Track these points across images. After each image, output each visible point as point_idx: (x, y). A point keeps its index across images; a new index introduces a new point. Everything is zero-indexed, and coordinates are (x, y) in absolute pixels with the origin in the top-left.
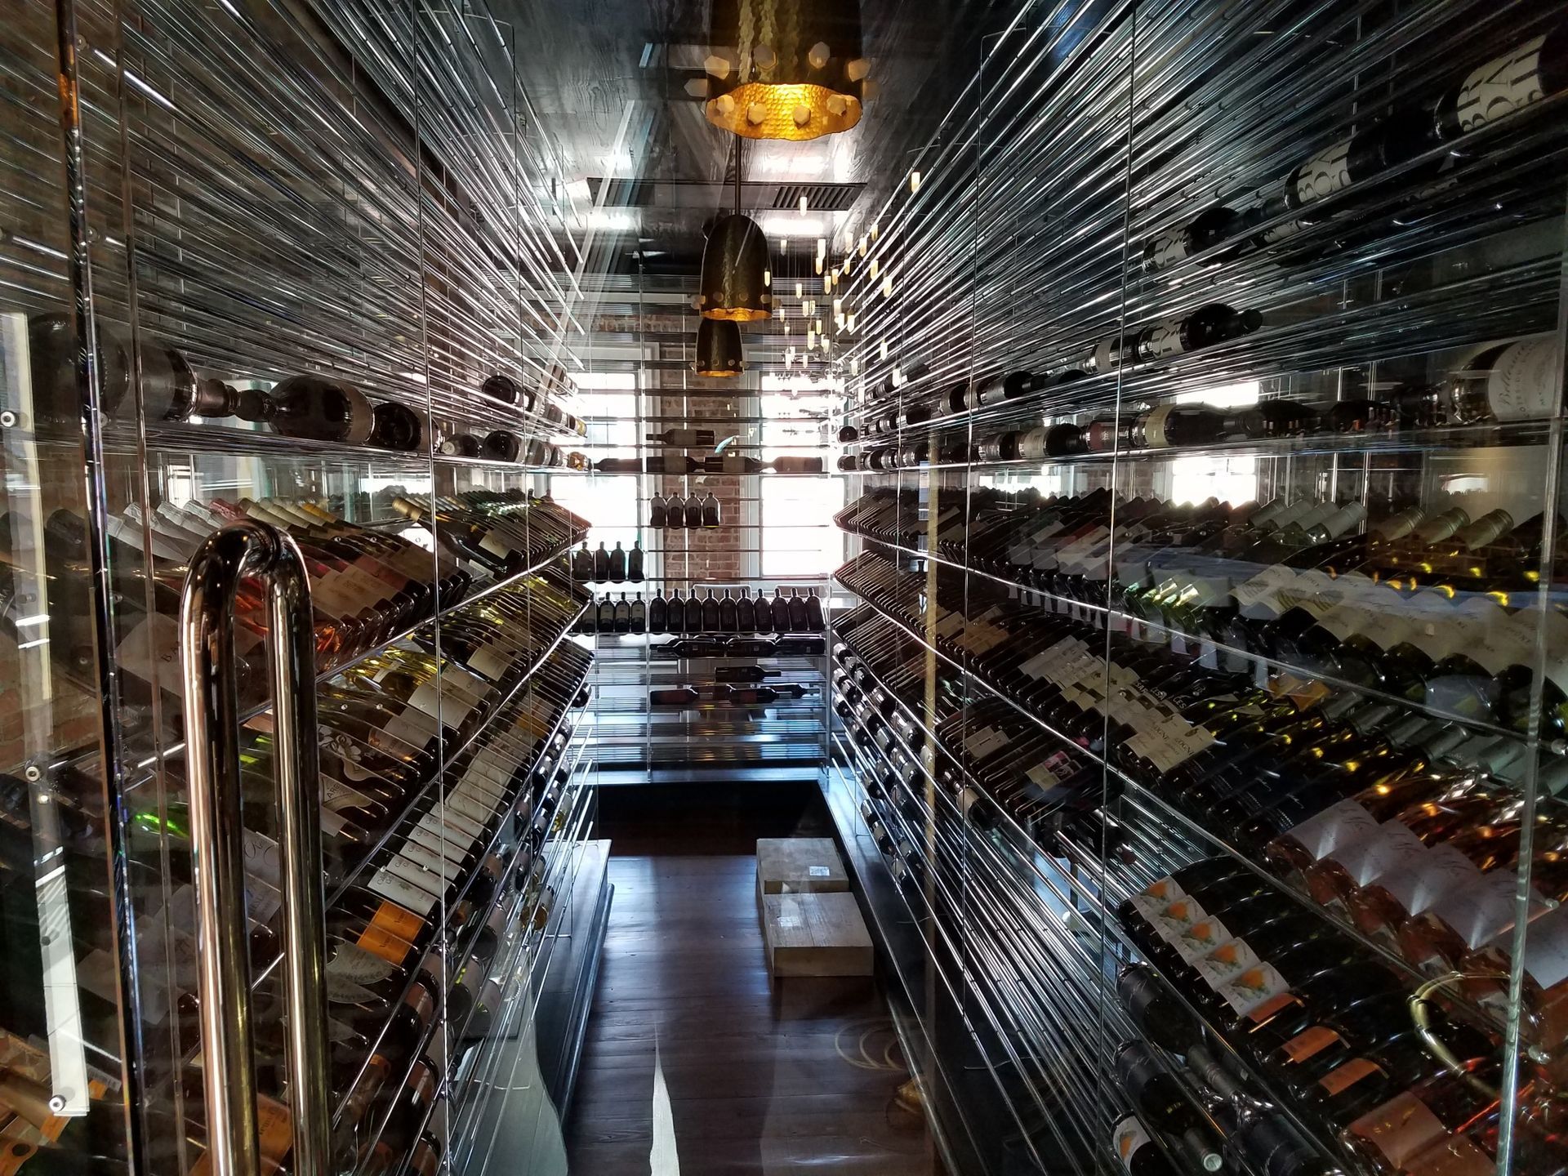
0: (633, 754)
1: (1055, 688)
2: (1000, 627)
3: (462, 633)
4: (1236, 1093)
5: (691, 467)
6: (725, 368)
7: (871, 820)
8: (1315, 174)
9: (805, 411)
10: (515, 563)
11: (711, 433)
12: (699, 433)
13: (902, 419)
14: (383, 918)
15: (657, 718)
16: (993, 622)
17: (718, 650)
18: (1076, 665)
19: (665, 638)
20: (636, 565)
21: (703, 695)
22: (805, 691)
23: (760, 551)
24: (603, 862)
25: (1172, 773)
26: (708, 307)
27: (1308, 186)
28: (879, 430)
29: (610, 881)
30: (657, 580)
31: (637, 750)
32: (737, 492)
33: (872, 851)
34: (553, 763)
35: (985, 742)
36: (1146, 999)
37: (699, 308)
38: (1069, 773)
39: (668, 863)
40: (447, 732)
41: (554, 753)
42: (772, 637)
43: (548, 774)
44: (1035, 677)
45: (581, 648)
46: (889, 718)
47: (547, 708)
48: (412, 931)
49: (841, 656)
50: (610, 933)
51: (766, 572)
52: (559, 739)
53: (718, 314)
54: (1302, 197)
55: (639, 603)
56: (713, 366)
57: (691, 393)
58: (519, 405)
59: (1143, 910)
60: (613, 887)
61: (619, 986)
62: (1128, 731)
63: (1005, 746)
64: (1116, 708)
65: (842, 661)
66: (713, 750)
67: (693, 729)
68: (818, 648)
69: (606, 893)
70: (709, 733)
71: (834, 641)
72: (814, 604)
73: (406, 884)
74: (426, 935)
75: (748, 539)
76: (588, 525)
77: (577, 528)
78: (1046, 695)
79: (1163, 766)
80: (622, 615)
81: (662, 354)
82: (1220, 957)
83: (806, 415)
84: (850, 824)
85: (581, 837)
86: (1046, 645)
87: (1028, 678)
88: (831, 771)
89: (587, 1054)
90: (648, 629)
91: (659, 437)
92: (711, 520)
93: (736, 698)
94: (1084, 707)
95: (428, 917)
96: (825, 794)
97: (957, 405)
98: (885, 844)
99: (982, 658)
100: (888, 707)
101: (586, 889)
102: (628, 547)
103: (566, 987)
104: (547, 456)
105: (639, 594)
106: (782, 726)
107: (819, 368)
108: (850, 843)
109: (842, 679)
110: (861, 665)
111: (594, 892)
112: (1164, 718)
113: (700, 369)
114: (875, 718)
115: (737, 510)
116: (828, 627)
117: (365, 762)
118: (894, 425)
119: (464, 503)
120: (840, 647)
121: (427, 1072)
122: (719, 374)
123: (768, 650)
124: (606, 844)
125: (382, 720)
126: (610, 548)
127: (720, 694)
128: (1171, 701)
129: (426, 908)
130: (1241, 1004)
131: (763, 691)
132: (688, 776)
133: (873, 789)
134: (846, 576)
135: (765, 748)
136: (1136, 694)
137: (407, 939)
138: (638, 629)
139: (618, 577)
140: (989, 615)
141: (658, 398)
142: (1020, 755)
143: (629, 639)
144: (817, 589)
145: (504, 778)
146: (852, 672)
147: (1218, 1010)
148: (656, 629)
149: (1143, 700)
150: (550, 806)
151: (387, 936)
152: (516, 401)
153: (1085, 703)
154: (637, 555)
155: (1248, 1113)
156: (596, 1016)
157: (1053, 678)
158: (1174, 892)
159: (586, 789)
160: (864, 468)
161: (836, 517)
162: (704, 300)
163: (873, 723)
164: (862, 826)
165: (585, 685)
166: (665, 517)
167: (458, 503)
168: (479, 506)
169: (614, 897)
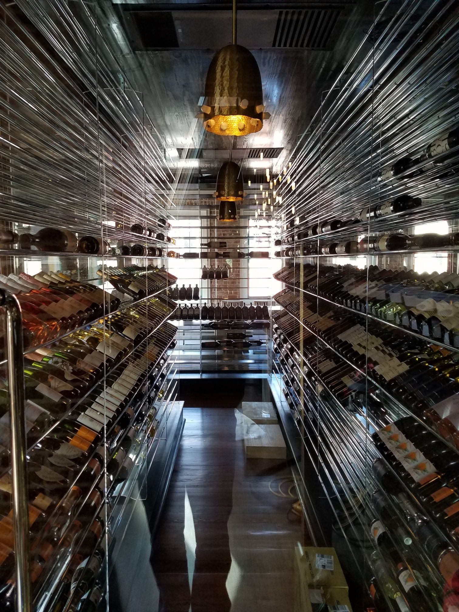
0: (198, 367)
1: (351, 345)
2: (332, 320)
3: (122, 321)
4: (416, 513)
5: (218, 255)
6: (230, 218)
7: (286, 395)
8: (437, 145)
9: (264, 233)
10: (142, 294)
11: (226, 243)
12: (221, 243)
13: (296, 237)
14: (81, 433)
15: (204, 353)
16: (330, 318)
17: (228, 326)
18: (360, 336)
19: (207, 322)
20: (196, 294)
21: (222, 344)
22: (262, 343)
23: (248, 288)
24: (181, 410)
25: (391, 381)
26: (220, 196)
27: (434, 150)
28: (288, 241)
29: (184, 417)
30: (208, 299)
31: (199, 365)
32: (239, 264)
33: (287, 408)
34: (159, 371)
35: (327, 365)
36: (383, 472)
37: (216, 197)
38: (358, 379)
39: (205, 409)
40: (109, 360)
41: (159, 367)
42: (249, 322)
43: (156, 376)
44: (343, 341)
45: (173, 326)
46: (292, 355)
47: (157, 350)
48: (92, 438)
49: (276, 329)
50: (184, 438)
51: (250, 295)
52: (162, 361)
53: (223, 199)
54: (433, 154)
55: (198, 308)
56: (225, 217)
57: (218, 228)
59: (381, 436)
60: (185, 420)
61: (187, 459)
62: (376, 363)
63: (334, 368)
64: (371, 353)
65: (276, 331)
66: (228, 366)
67: (219, 357)
68: (267, 326)
69: (182, 422)
70: (226, 359)
71: (273, 323)
72: (265, 308)
73: (92, 419)
74: (98, 440)
75: (243, 283)
76: (176, 278)
77: (172, 279)
78: (346, 347)
79: (388, 378)
80: (191, 313)
81: (211, 213)
82: (411, 457)
83: (265, 235)
84: (279, 397)
85: (172, 399)
86: (349, 327)
87: (341, 341)
88: (273, 375)
89: (172, 487)
90: (200, 318)
91: (205, 245)
92: (225, 276)
93: (235, 345)
94: (361, 353)
95: (99, 433)
96: (270, 384)
97: (315, 233)
98: (291, 405)
99: (324, 332)
100: (292, 350)
101: (174, 420)
102: (193, 287)
103: (163, 460)
104: (157, 253)
105: (197, 304)
106: (256, 356)
107: (269, 217)
108: (278, 404)
109: (277, 338)
110: (282, 333)
111: (176, 421)
112: (390, 358)
113: (220, 219)
114: (287, 354)
115: (239, 272)
116: (271, 318)
117: (74, 373)
118: (293, 240)
119: (126, 271)
120: (276, 326)
121: (99, 493)
122: (228, 221)
123: (248, 327)
124: (182, 403)
125: (83, 356)
126: (187, 287)
127: (229, 344)
128: (393, 352)
129: (99, 429)
130: (417, 477)
131: (246, 343)
132: (216, 376)
133: (287, 383)
134: (278, 298)
135: (250, 365)
136: (381, 348)
137: (90, 441)
138: (197, 318)
139: (189, 298)
140: (328, 315)
141: (209, 230)
142: (339, 371)
143: (195, 322)
144: (267, 302)
145: (136, 378)
146: (280, 336)
147: (408, 479)
148: (204, 318)
149: (383, 351)
150: (157, 388)
151: (83, 440)
152: (144, 233)
153: (361, 351)
154: (197, 290)
155: (420, 521)
156: (176, 471)
157: (350, 341)
158: (395, 430)
159: (175, 380)
160: (283, 256)
161: (274, 275)
162: (217, 194)
163: (287, 356)
164: (283, 398)
165: (175, 340)
166: (207, 275)
167: (124, 271)
168: (132, 272)
169: (186, 424)
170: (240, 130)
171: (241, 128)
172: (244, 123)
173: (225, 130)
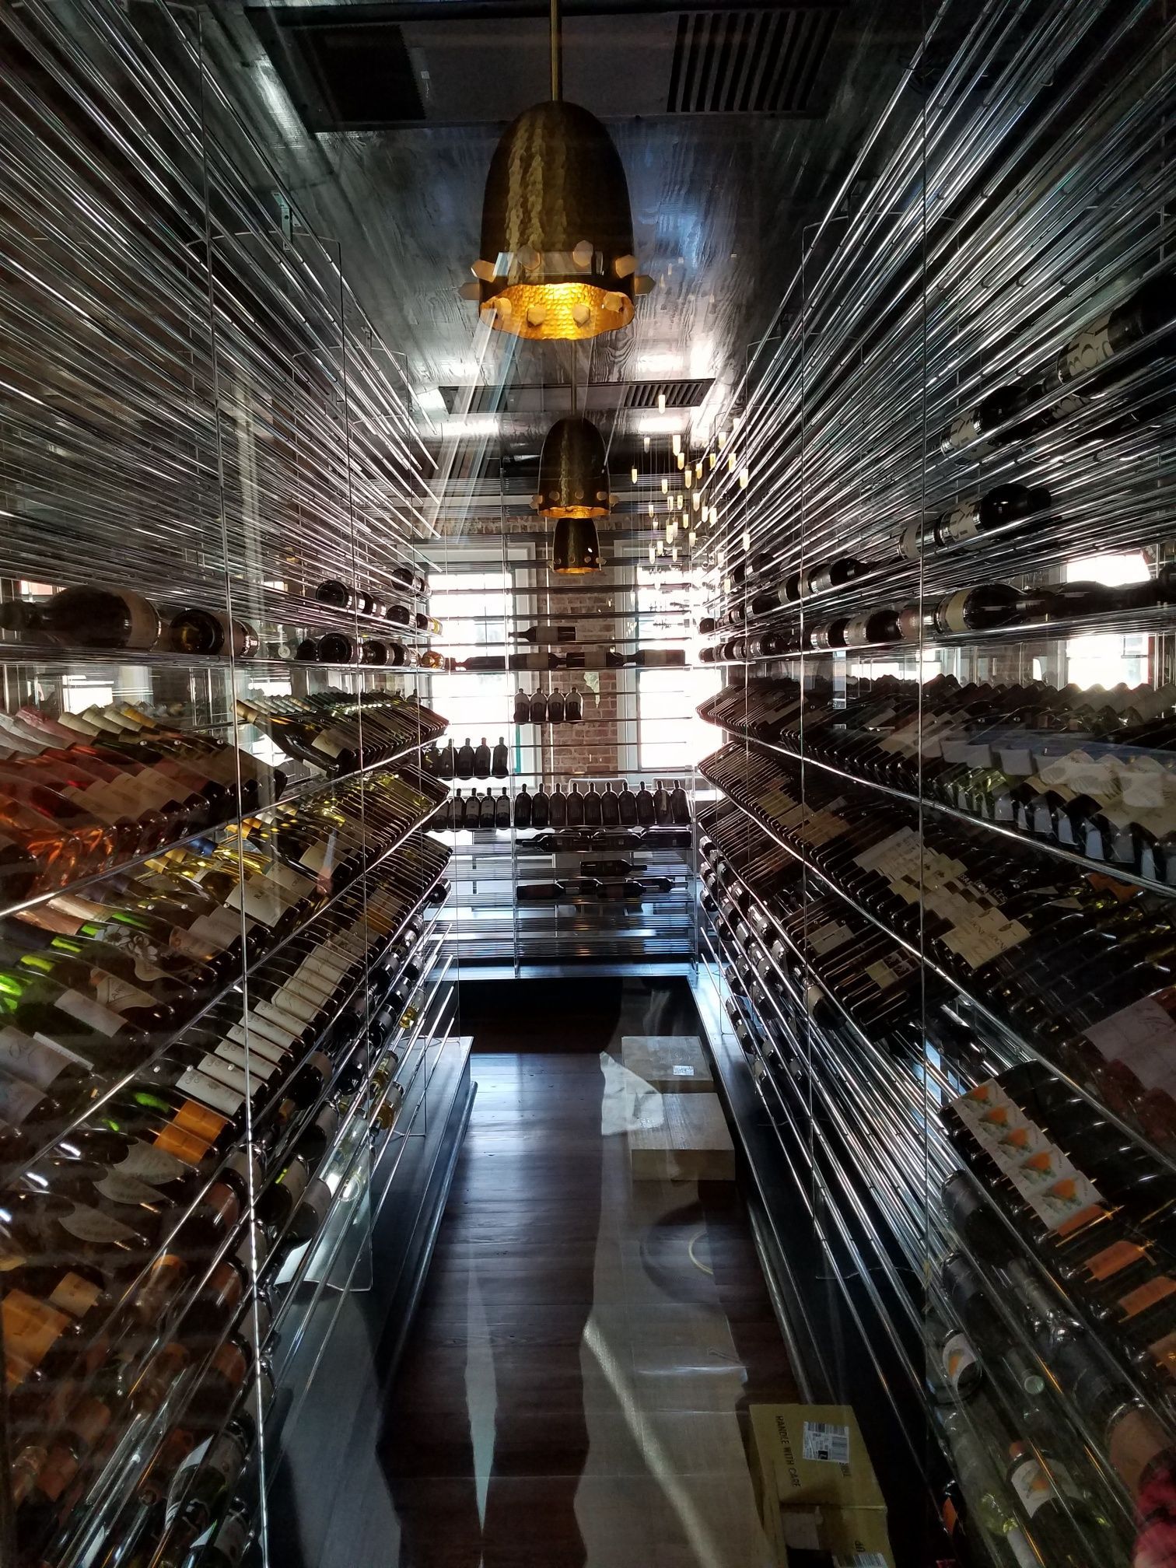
0: (508, 950)
1: (885, 881)
2: (841, 818)
3: (299, 832)
4: (1051, 1311)
5: (553, 663)
6: (581, 565)
7: (735, 1017)
8: (1082, 347)
9: (676, 604)
10: (347, 761)
11: (573, 629)
12: (560, 629)
13: (749, 609)
14: (185, 1117)
15: (524, 914)
16: (835, 813)
17: (584, 843)
18: (908, 857)
19: (530, 833)
20: (500, 761)
21: (569, 890)
22: (674, 885)
23: (638, 744)
24: (463, 1059)
25: (988, 966)
26: (548, 504)
27: (1077, 359)
28: (731, 621)
29: (473, 1078)
30: (535, 774)
31: (510, 946)
32: (614, 686)
33: (736, 1050)
34: (402, 958)
35: (832, 936)
36: (968, 1206)
37: (537, 507)
38: (908, 969)
39: (528, 1057)
40: (257, 930)
41: (402, 949)
42: (637, 830)
43: (393, 972)
44: (868, 870)
45: (439, 844)
46: (745, 913)
47: (395, 904)
48: (213, 1129)
49: (708, 849)
50: (474, 1132)
51: (645, 764)
52: (410, 935)
53: (559, 512)
54: (1073, 372)
55: (505, 798)
56: (571, 563)
57: (555, 591)
58: (352, 608)
59: (963, 1114)
60: (476, 1085)
61: (480, 1185)
62: (947, 926)
63: (848, 942)
64: (940, 902)
65: (707, 853)
66: (587, 945)
67: (564, 924)
68: (685, 841)
69: (466, 1091)
70: (584, 927)
71: (700, 834)
72: (679, 799)
73: (217, 1083)
74: (231, 1135)
75: (626, 732)
76: (446, 722)
77: (433, 724)
78: (875, 886)
79: (974, 962)
80: (487, 811)
81: (538, 554)
82: (1038, 1165)
83: (677, 608)
84: (716, 1022)
85: (439, 1034)
86: (883, 836)
87: (862, 870)
88: (701, 966)
89: (440, 1257)
90: (512, 824)
91: (522, 635)
92: (574, 714)
93: (602, 893)
94: (909, 901)
95: (234, 1118)
96: (694, 991)
97: (793, 594)
98: (746, 1043)
99: (820, 850)
100: (745, 901)
101: (445, 1086)
102: (492, 743)
103: (416, 1187)
104: (390, 655)
105: (504, 789)
106: (662, 920)
108: (715, 1042)
109: (708, 872)
110: (722, 858)
111: (452, 1089)
112: (981, 910)
113: (557, 567)
114: (735, 912)
115: (614, 704)
116: (694, 820)
117: (166, 964)
118: (742, 615)
119: (310, 705)
120: (705, 840)
121: (236, 1273)
122: (577, 571)
123: (635, 843)
124: (467, 1041)
125: (187, 919)
126: (475, 744)
127: (587, 889)
128: (992, 894)
129: (232, 1107)
130: (1053, 1216)
131: (630, 885)
132: (555, 972)
133: (735, 986)
134: (712, 771)
135: (647, 942)
136: (960, 886)
137: (208, 1140)
138: (504, 824)
139: (483, 773)
140: (833, 806)
141: (535, 596)
142: (861, 950)
143: (503, 834)
144: (683, 782)
145: (337, 976)
146: (715, 865)
147: (1030, 1222)
148: (521, 824)
149: (966, 894)
150: (398, 1003)
151: (189, 1136)
152: (350, 603)
153: (911, 896)
154: (502, 751)
155: (1062, 1332)
156: (453, 1216)
157: (884, 871)
158: (998, 1096)
159: (445, 986)
160: (720, 659)
161: (698, 708)
162: (541, 499)
163: (734, 918)
164: (728, 1026)
165: (445, 881)
166: (527, 711)
167: (304, 704)
168: (326, 707)
169: (477, 1095)
170: (578, 324)
171: (580, 319)
172: (587, 305)
173: (540, 325)
